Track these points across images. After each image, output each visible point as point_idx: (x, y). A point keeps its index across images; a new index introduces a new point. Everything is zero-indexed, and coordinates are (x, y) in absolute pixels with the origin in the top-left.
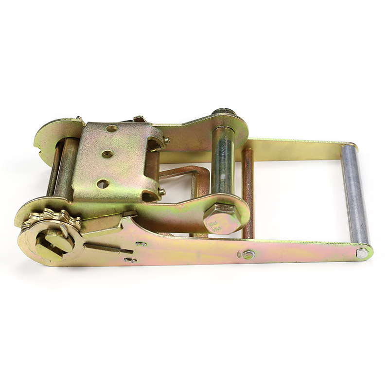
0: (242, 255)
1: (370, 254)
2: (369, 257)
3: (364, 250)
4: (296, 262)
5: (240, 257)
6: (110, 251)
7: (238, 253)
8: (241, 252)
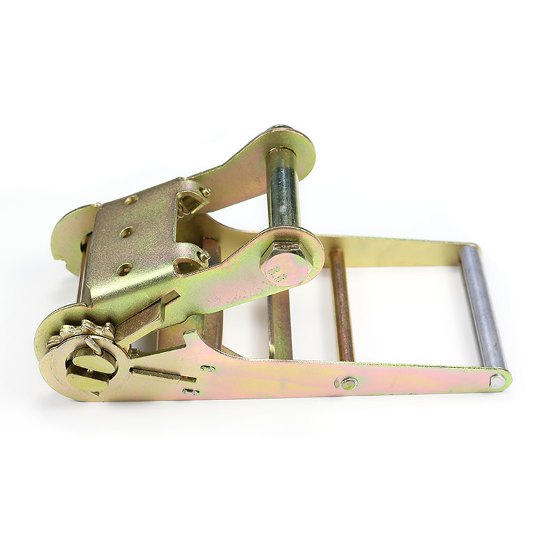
0: (340, 385)
1: (508, 381)
2: (506, 386)
3: (500, 376)
4: (411, 394)
5: (338, 386)
6: (168, 378)
7: (336, 381)
8: (340, 380)
